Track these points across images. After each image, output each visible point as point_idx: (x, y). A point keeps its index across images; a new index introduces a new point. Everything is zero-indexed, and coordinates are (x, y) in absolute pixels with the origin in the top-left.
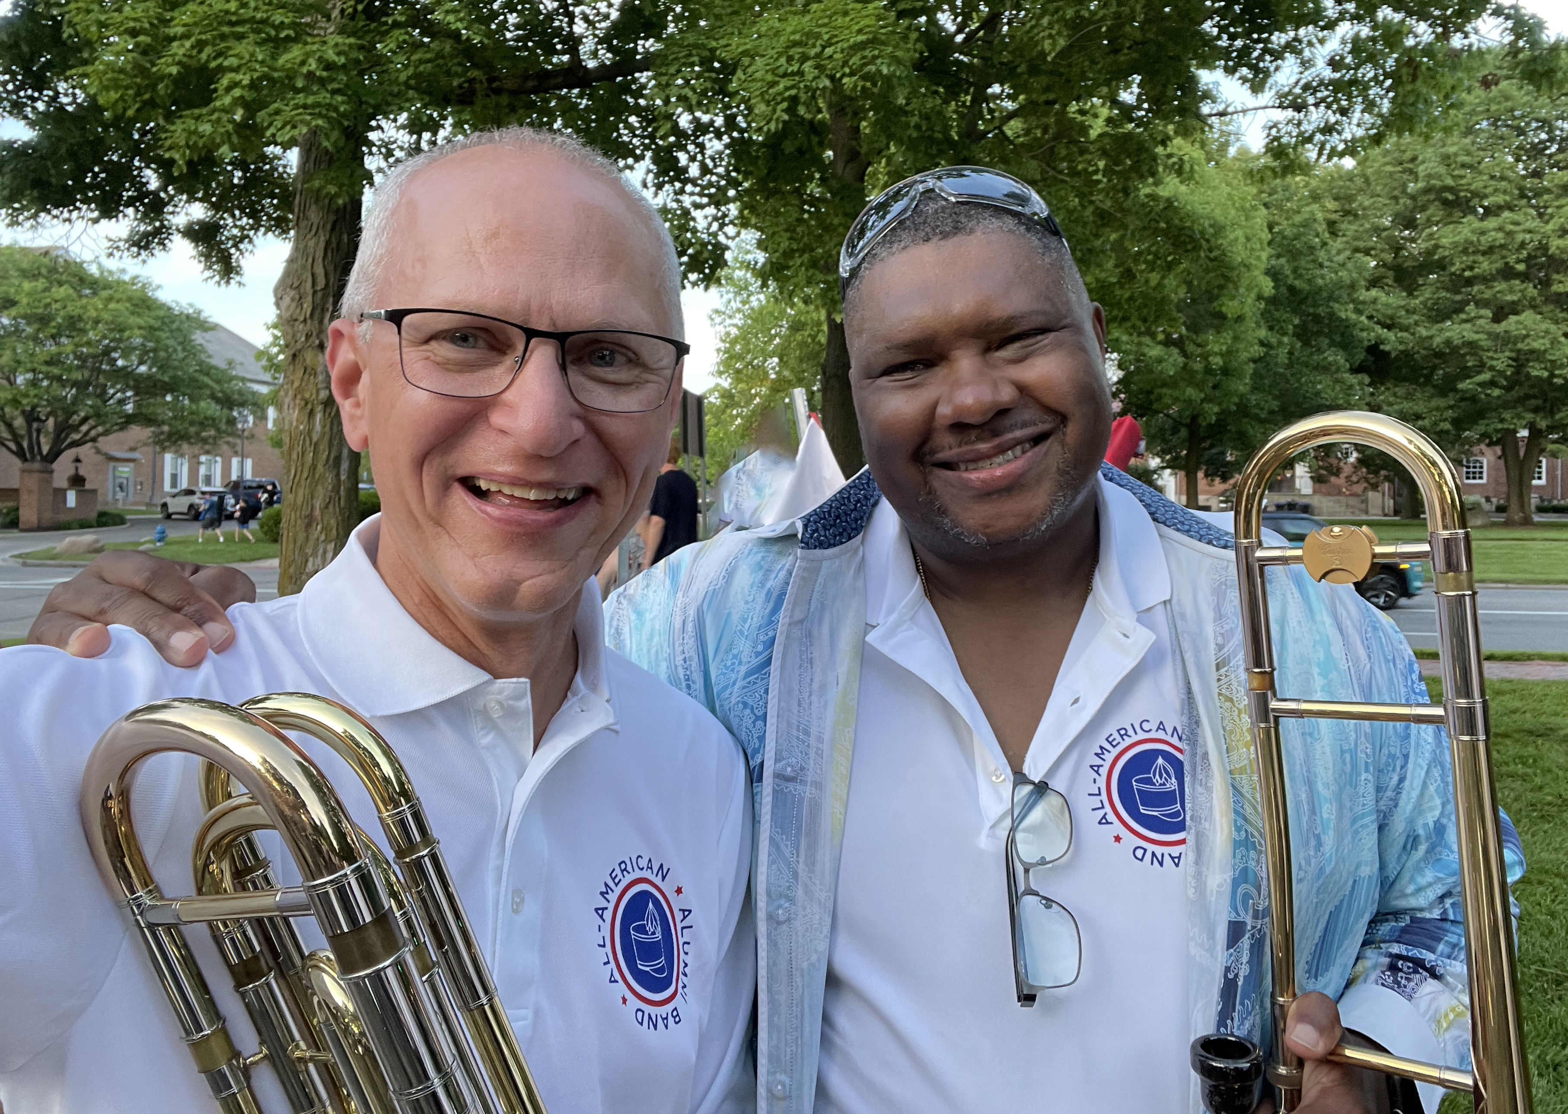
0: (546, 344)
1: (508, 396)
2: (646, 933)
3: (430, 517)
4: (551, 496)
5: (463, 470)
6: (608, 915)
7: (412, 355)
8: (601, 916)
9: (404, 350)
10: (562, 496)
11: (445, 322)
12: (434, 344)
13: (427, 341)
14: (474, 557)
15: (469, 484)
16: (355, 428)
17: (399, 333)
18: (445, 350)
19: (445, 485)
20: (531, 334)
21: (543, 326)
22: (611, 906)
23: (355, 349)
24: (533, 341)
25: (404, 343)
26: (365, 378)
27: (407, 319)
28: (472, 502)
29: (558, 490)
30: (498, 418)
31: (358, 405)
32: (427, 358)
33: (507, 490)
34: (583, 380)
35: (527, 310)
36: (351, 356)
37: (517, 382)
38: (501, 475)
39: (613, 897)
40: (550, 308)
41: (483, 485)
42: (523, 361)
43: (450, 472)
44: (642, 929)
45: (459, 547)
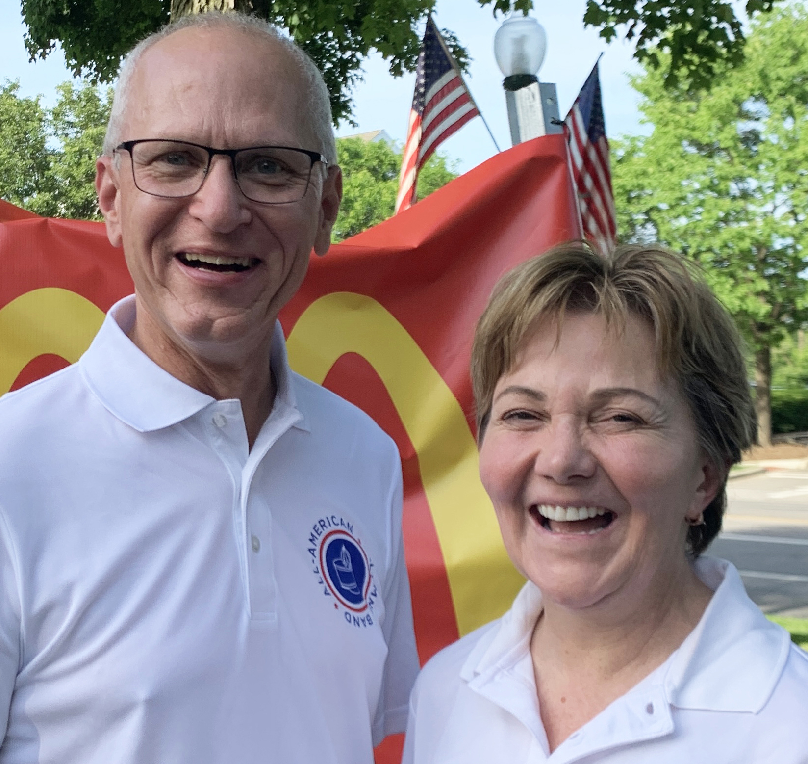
0: (222, 158)
1: (199, 195)
2: (343, 565)
3: (158, 281)
4: (230, 262)
5: (176, 248)
6: (317, 553)
7: (140, 172)
8: (313, 554)
9: (136, 171)
10: (238, 263)
11: (162, 147)
12: (155, 164)
13: (149, 163)
14: (184, 305)
15: (181, 256)
16: (114, 231)
17: (131, 157)
18: (163, 167)
19: (166, 259)
20: (212, 152)
21: (219, 146)
22: (318, 548)
23: (112, 176)
24: (214, 158)
25: (135, 165)
26: (118, 194)
27: (137, 148)
28: (182, 268)
29: (237, 258)
30: (194, 210)
31: (115, 214)
32: (150, 175)
33: (202, 259)
34: (248, 183)
35: (209, 137)
36: (110, 182)
37: (206, 185)
38: (198, 248)
39: (318, 542)
40: (224, 133)
41: (189, 258)
42: (207, 173)
43: (169, 250)
44: (340, 563)
45: (176, 299)
